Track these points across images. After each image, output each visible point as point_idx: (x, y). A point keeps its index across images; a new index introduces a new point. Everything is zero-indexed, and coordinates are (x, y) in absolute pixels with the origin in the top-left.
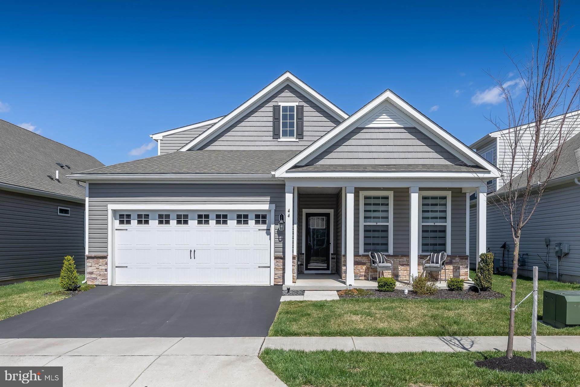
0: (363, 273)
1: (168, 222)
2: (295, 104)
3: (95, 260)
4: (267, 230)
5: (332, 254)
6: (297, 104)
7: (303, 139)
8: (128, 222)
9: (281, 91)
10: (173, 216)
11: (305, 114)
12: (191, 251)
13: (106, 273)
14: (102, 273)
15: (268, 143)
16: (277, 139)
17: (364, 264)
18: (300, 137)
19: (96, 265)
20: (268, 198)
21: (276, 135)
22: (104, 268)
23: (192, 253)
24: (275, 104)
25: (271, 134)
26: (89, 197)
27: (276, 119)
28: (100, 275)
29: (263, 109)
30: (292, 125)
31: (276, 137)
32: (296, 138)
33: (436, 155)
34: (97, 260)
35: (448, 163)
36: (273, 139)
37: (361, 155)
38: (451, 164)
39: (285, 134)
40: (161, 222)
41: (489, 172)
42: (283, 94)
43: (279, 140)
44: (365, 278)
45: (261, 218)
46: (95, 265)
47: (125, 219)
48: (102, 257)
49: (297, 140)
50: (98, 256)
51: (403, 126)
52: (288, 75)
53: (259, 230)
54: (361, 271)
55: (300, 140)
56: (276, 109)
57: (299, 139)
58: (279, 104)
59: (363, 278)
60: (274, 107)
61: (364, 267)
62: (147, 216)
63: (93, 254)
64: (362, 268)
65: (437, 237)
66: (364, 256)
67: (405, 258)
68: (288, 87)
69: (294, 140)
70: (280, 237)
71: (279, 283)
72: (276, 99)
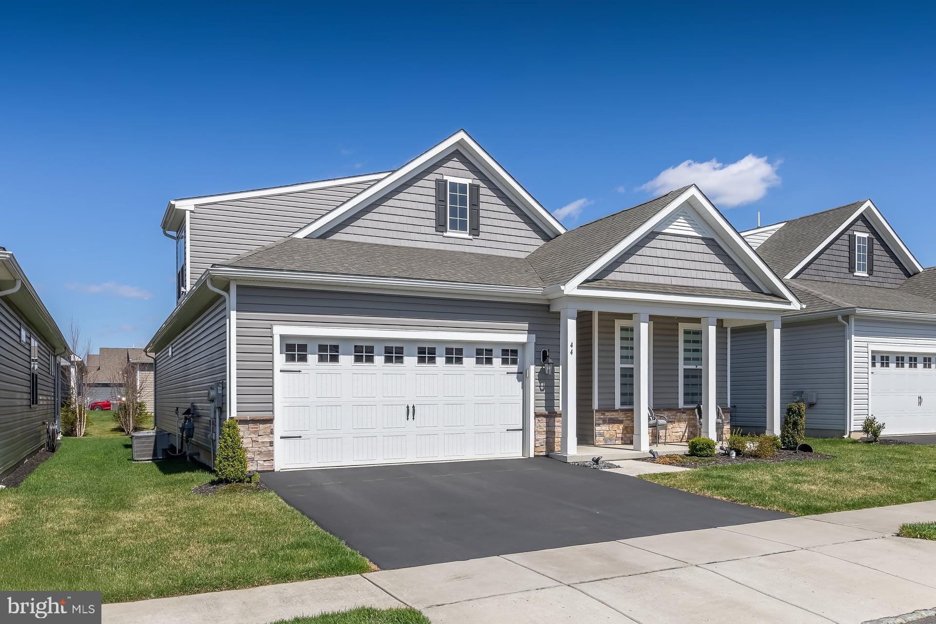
0: (620, 435)
1: (370, 359)
2: (467, 182)
3: (251, 425)
4: (518, 373)
5: (596, 411)
6: (470, 181)
7: (478, 236)
8: (303, 358)
9: (448, 158)
10: (379, 348)
11: (482, 198)
12: (408, 407)
13: (270, 448)
14: (264, 449)
15: (429, 238)
16: (442, 232)
17: (620, 422)
18: (475, 232)
19: (253, 435)
20: (526, 326)
21: (441, 226)
22: (267, 440)
23: (411, 412)
24: (439, 177)
25: (433, 223)
26: (237, 311)
27: (440, 201)
28: (260, 453)
29: (421, 183)
30: (463, 213)
31: (441, 229)
32: (470, 234)
33: (733, 277)
34: (255, 426)
35: (745, 289)
36: (436, 231)
37: (656, 270)
38: (748, 290)
39: (454, 227)
40: (358, 359)
41: (789, 303)
42: (450, 164)
43: (445, 234)
44: (623, 441)
45: (510, 354)
46: (250, 435)
47: (296, 353)
48: (263, 420)
49: (471, 237)
50: (257, 419)
51: (701, 236)
52: (461, 135)
53: (508, 373)
54: (618, 431)
55: (474, 237)
56: (441, 185)
57: (474, 235)
58: (445, 178)
59: (619, 442)
60: (437, 181)
61: (621, 426)
62: (335, 348)
63: (248, 416)
64: (618, 428)
65: (689, 385)
66: (622, 410)
67: (666, 413)
68: (458, 153)
69: (467, 236)
70: (542, 384)
71: (541, 454)
72: (440, 170)
